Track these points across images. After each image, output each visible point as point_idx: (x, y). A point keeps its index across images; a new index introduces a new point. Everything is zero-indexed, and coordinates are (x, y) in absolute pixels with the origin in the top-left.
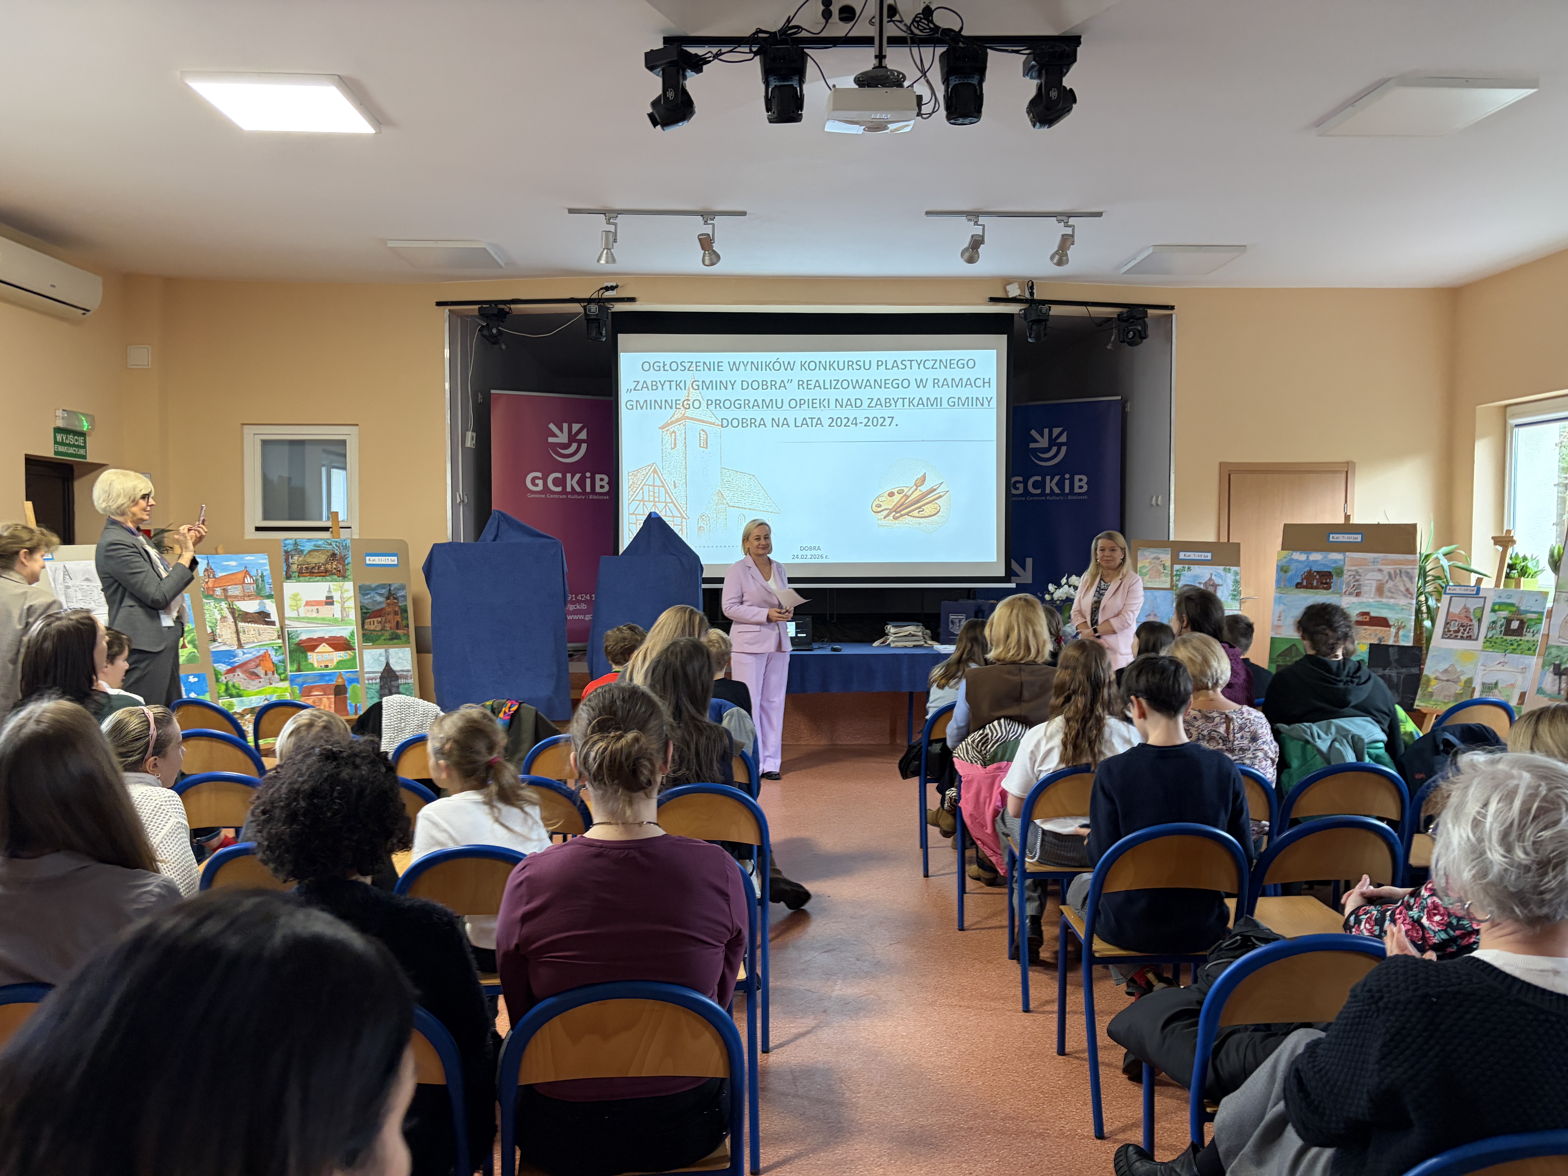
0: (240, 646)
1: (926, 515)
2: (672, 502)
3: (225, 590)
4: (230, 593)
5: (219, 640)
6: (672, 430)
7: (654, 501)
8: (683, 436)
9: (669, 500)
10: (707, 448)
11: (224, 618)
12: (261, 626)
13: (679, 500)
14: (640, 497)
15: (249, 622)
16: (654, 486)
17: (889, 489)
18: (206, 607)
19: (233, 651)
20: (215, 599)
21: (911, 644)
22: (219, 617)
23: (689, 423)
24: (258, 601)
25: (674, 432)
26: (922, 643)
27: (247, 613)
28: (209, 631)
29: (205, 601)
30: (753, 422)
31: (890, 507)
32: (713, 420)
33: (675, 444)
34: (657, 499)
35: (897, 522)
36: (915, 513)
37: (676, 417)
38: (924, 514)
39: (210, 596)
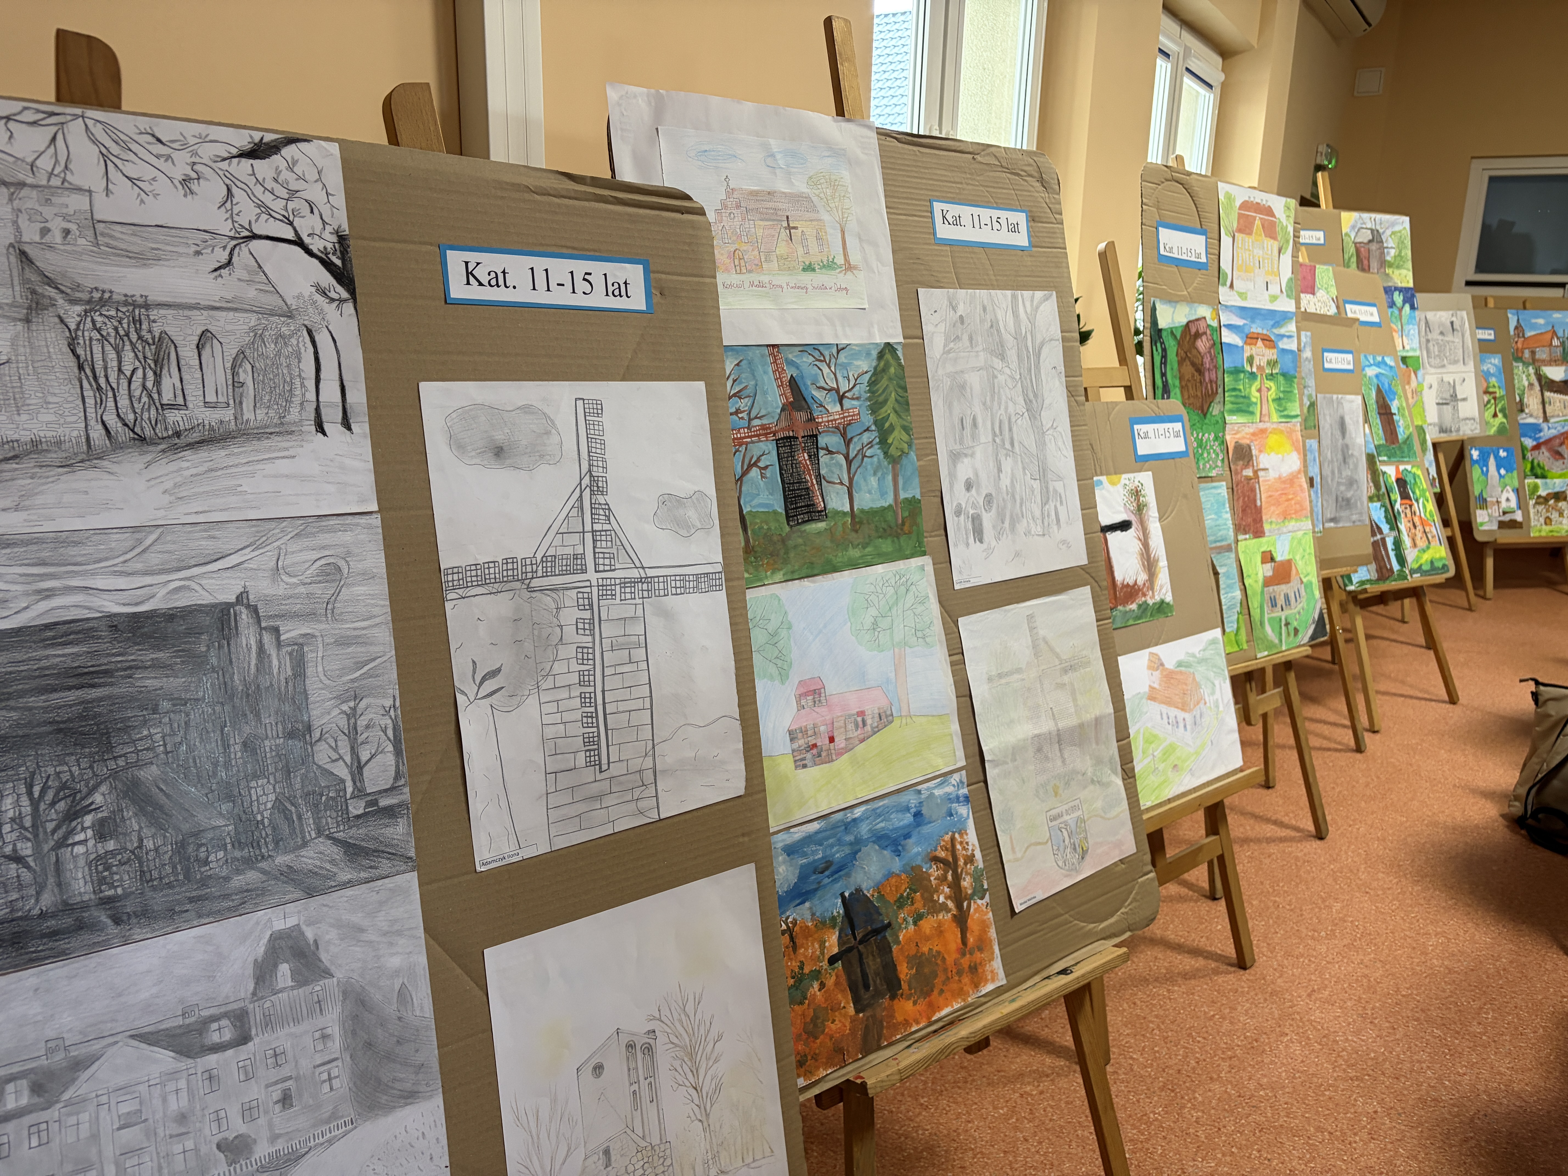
0: (1546, 419)
3: (1533, 353)
4: (1537, 357)
5: (1527, 411)
11: (1531, 385)
15: (1555, 392)
18: (1515, 371)
19: (1539, 425)
20: (1524, 363)
22: (1526, 383)
27: (1553, 381)
28: (1518, 399)
29: (1515, 364)
39: (1519, 358)
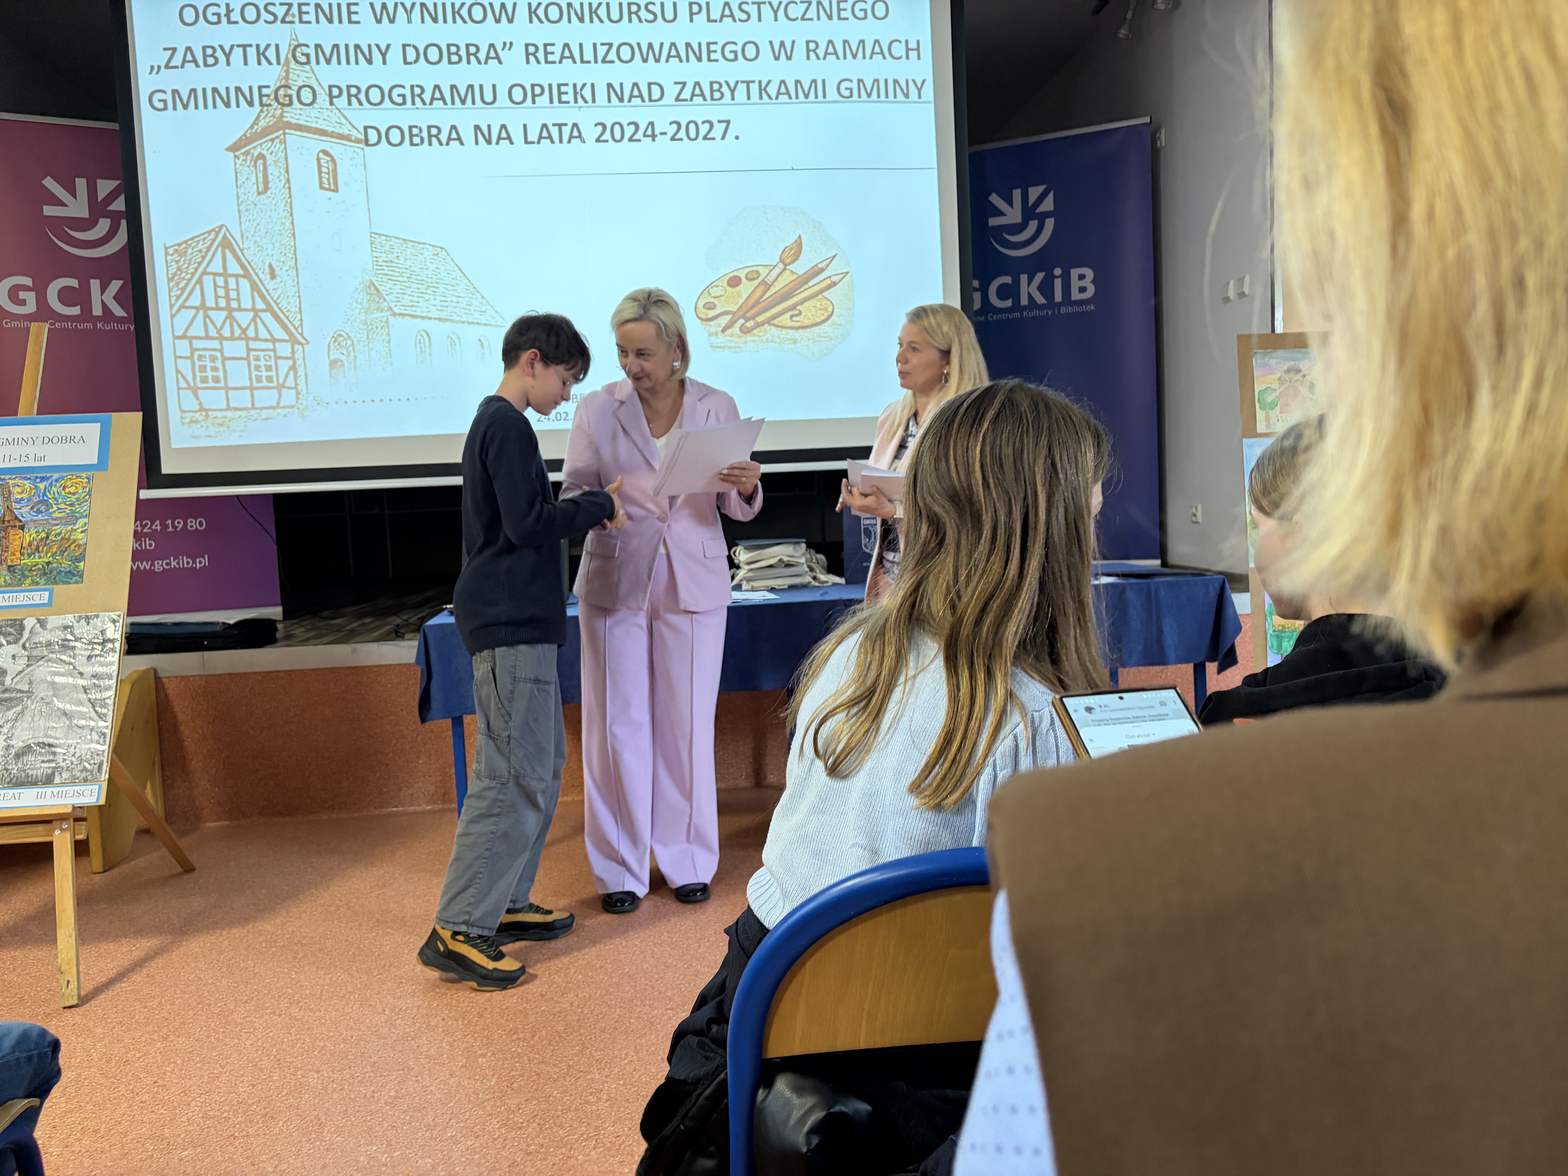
1: (806, 322)
2: (269, 309)
6: (256, 153)
7: (229, 309)
8: (282, 164)
9: (260, 305)
10: (336, 190)
13: (283, 304)
14: (195, 300)
16: (225, 274)
17: (727, 269)
21: (785, 582)
23: (293, 138)
25: (261, 156)
26: (808, 579)
30: (433, 134)
31: (734, 308)
32: (345, 130)
33: (266, 183)
34: (234, 304)
35: (749, 338)
36: (785, 319)
37: (262, 123)
38: (803, 320)
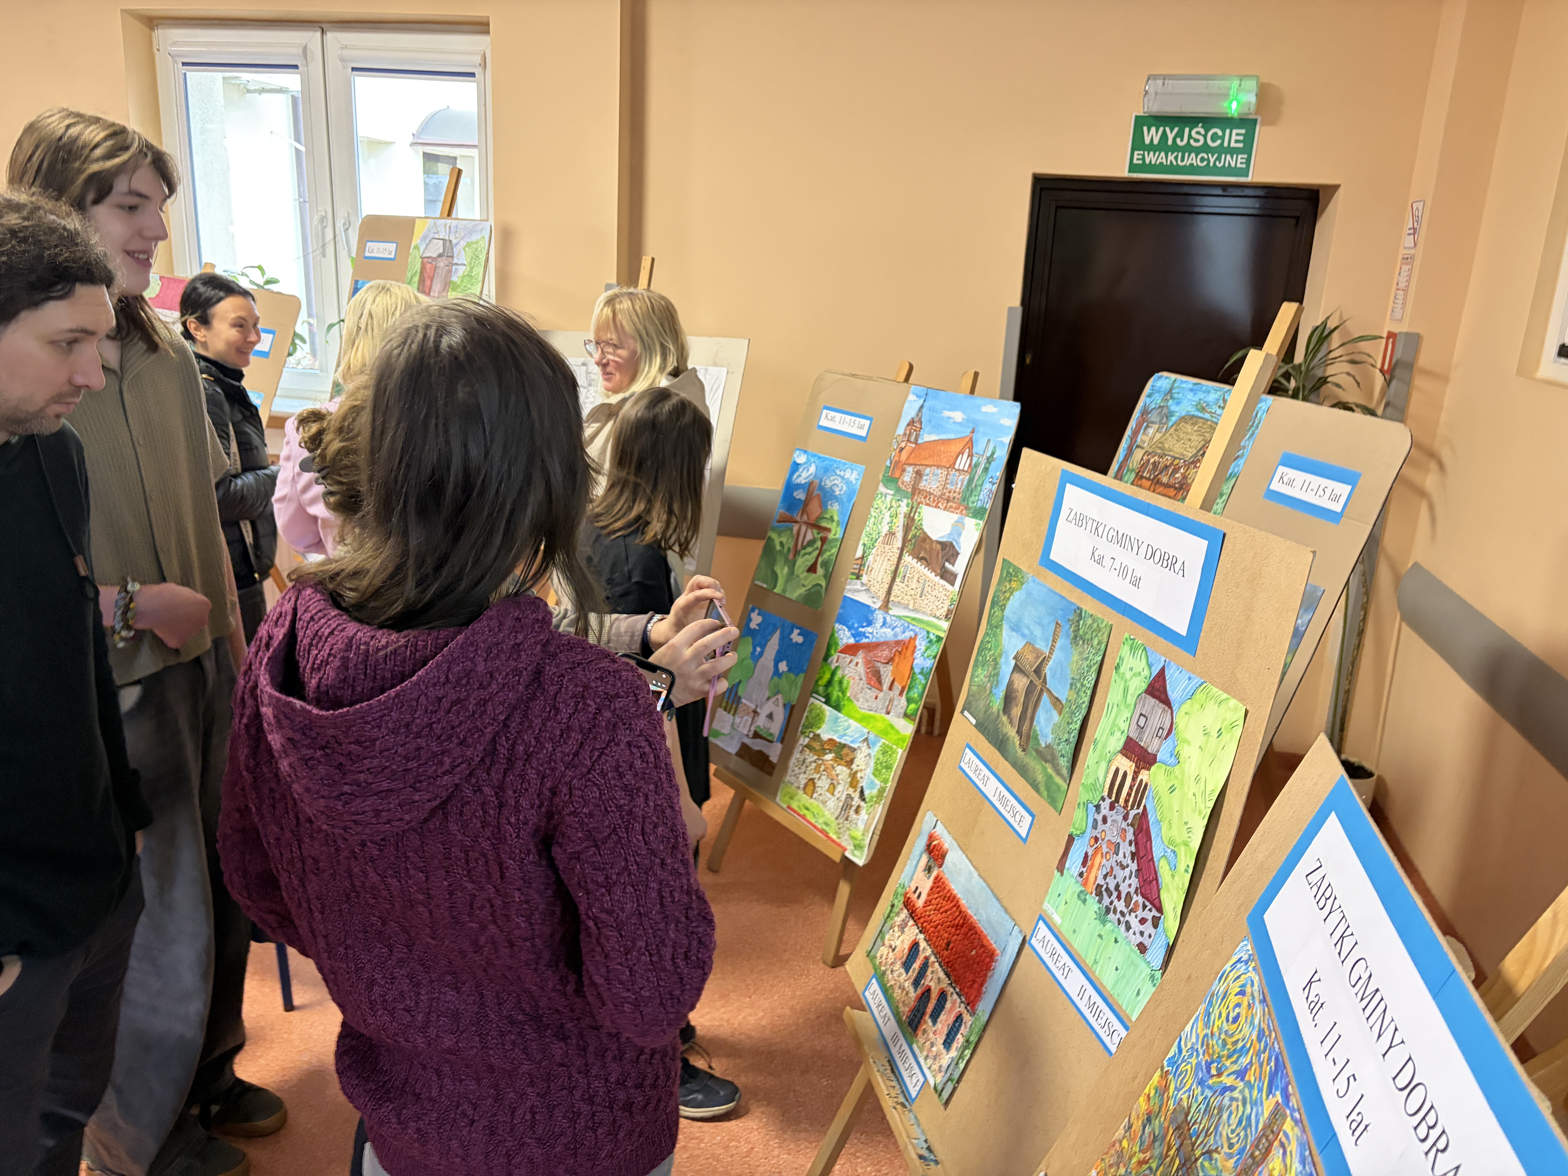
0: (886, 606)
3: (919, 476)
4: (923, 485)
5: (865, 579)
11: (891, 534)
12: (932, 576)
15: (921, 559)
18: (878, 502)
19: (872, 612)
20: (898, 490)
22: (885, 529)
24: (955, 517)
27: (926, 539)
28: (859, 554)
29: (882, 488)
39: (891, 480)
